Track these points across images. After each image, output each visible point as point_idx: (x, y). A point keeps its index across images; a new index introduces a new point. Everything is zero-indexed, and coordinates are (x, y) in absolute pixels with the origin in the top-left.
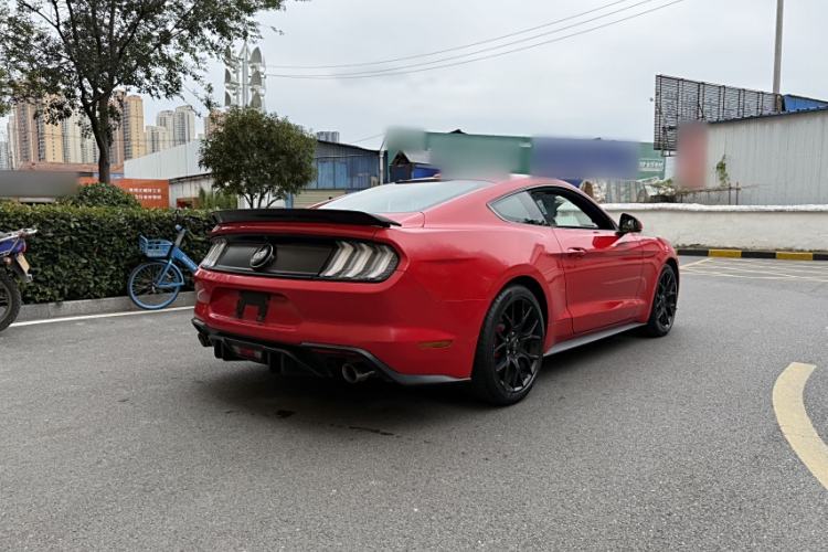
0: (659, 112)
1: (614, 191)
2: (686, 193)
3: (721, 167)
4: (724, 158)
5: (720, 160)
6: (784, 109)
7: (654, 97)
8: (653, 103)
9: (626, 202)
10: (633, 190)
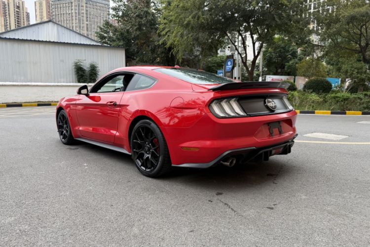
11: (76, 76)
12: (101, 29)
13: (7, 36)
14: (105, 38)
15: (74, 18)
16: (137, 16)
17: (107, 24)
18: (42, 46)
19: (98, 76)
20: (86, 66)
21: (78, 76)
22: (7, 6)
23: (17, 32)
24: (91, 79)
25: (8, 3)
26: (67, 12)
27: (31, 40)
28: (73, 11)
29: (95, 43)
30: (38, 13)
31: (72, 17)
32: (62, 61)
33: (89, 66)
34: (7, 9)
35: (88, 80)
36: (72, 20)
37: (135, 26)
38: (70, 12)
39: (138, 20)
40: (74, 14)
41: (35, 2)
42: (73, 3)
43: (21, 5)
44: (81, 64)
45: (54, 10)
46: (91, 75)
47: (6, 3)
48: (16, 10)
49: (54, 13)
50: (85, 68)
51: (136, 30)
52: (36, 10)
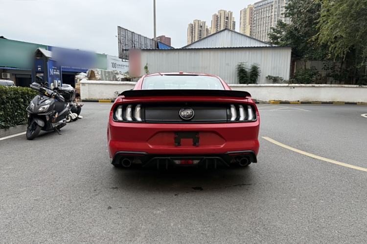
0: (120, 42)
1: (103, 75)
2: (135, 78)
3: (146, 68)
4: (147, 64)
5: (145, 65)
6: (158, 47)
7: (117, 36)
8: (117, 38)
9: (109, 80)
10: (111, 75)
11: (238, 77)
12: (274, 30)
13: (193, 47)
14: (278, 38)
15: (273, 20)
16: (307, 11)
17: (280, 24)
18: (212, 53)
19: (259, 77)
20: (248, 67)
21: (240, 77)
22: (219, 19)
23: (200, 42)
24: (251, 80)
25: (220, 16)
26: (267, 15)
27: (204, 49)
28: (273, 14)
29: (264, 45)
30: (242, 21)
31: (271, 19)
32: (228, 64)
33: (250, 68)
34: (219, 21)
35: (249, 81)
36: (271, 22)
37: (305, 22)
38: (270, 15)
39: (309, 15)
40: (273, 17)
41: (241, 11)
42: (274, 6)
43: (230, 16)
44: (244, 66)
45: (255, 16)
46: (252, 76)
47: (219, 16)
48: (226, 20)
49: (255, 19)
50: (247, 70)
51: (306, 26)
52: (241, 18)
